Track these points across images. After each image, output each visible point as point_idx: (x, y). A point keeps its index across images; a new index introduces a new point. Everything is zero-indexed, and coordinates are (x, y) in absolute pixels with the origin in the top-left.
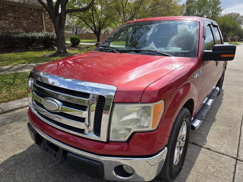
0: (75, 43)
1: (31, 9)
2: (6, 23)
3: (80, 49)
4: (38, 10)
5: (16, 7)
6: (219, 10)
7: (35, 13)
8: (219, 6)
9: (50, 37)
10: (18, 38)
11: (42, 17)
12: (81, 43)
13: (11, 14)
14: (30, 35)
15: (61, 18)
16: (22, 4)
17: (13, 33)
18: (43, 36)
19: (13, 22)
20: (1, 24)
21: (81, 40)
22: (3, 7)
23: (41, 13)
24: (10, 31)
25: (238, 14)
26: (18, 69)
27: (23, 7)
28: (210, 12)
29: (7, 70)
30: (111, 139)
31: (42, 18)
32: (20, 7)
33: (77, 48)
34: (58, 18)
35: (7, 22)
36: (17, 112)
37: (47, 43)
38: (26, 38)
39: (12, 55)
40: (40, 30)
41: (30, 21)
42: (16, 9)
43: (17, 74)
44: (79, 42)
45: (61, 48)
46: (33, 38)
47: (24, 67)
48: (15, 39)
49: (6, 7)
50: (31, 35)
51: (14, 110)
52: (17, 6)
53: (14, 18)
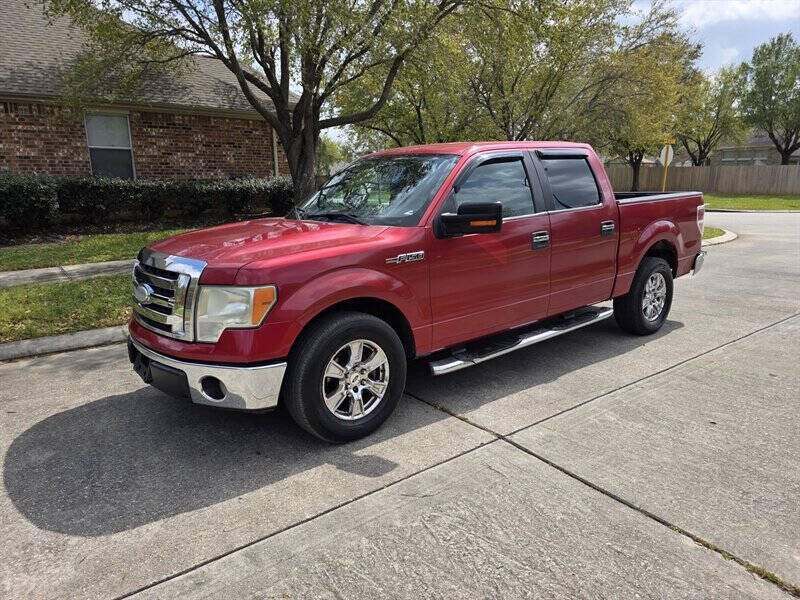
1: (246, 122)
2: (187, 159)
5: (212, 120)
7: (257, 130)
9: (286, 188)
10: (208, 192)
11: (272, 139)
13: (200, 137)
14: (236, 185)
16: (226, 111)
17: (201, 182)
18: (268, 185)
19: (203, 154)
20: (177, 161)
22: (183, 120)
23: (269, 131)
24: (195, 177)
27: (230, 119)
30: (199, 339)
31: (272, 142)
32: (221, 118)
34: (298, 141)
35: (190, 155)
38: (229, 193)
40: (263, 173)
41: (243, 151)
42: (213, 124)
46: (245, 193)
48: (202, 195)
49: (190, 120)
50: (241, 186)
52: (215, 118)
53: (207, 145)
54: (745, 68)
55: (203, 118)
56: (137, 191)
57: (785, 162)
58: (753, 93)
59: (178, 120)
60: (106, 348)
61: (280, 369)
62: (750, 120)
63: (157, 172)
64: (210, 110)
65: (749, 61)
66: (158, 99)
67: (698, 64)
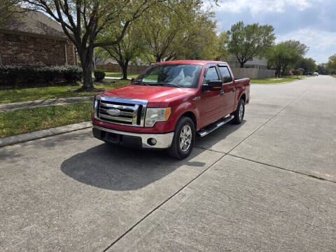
0: (100, 77)
1: (53, 41)
2: (26, 56)
3: (106, 83)
4: (60, 42)
5: (38, 39)
6: (272, 38)
7: (58, 45)
8: (273, 33)
10: (40, 72)
12: (106, 78)
13: (32, 46)
14: (52, 68)
15: (88, 52)
16: (44, 36)
18: (66, 69)
19: (33, 54)
20: (22, 57)
21: (107, 73)
22: (24, 38)
23: (63, 45)
24: (30, 64)
25: (299, 42)
26: (50, 103)
28: (261, 41)
29: (41, 103)
30: (146, 126)
31: (64, 50)
33: (102, 82)
34: (86, 52)
35: (27, 54)
36: (65, 134)
37: (70, 78)
38: (49, 73)
39: (35, 89)
40: (62, 63)
42: (38, 41)
43: (54, 107)
44: (104, 75)
45: (87, 83)
46: (56, 72)
47: (55, 101)
48: (38, 73)
49: (27, 39)
51: (62, 133)
53: (35, 50)
54: (229, 32)
55: (33, 38)
56: (6, 71)
57: (242, 66)
58: (232, 42)
59: (21, 38)
60: (48, 138)
61: (172, 135)
62: (231, 51)
63: (12, 62)
64: (37, 34)
65: (230, 30)
66: (12, 28)
67: (215, 30)
